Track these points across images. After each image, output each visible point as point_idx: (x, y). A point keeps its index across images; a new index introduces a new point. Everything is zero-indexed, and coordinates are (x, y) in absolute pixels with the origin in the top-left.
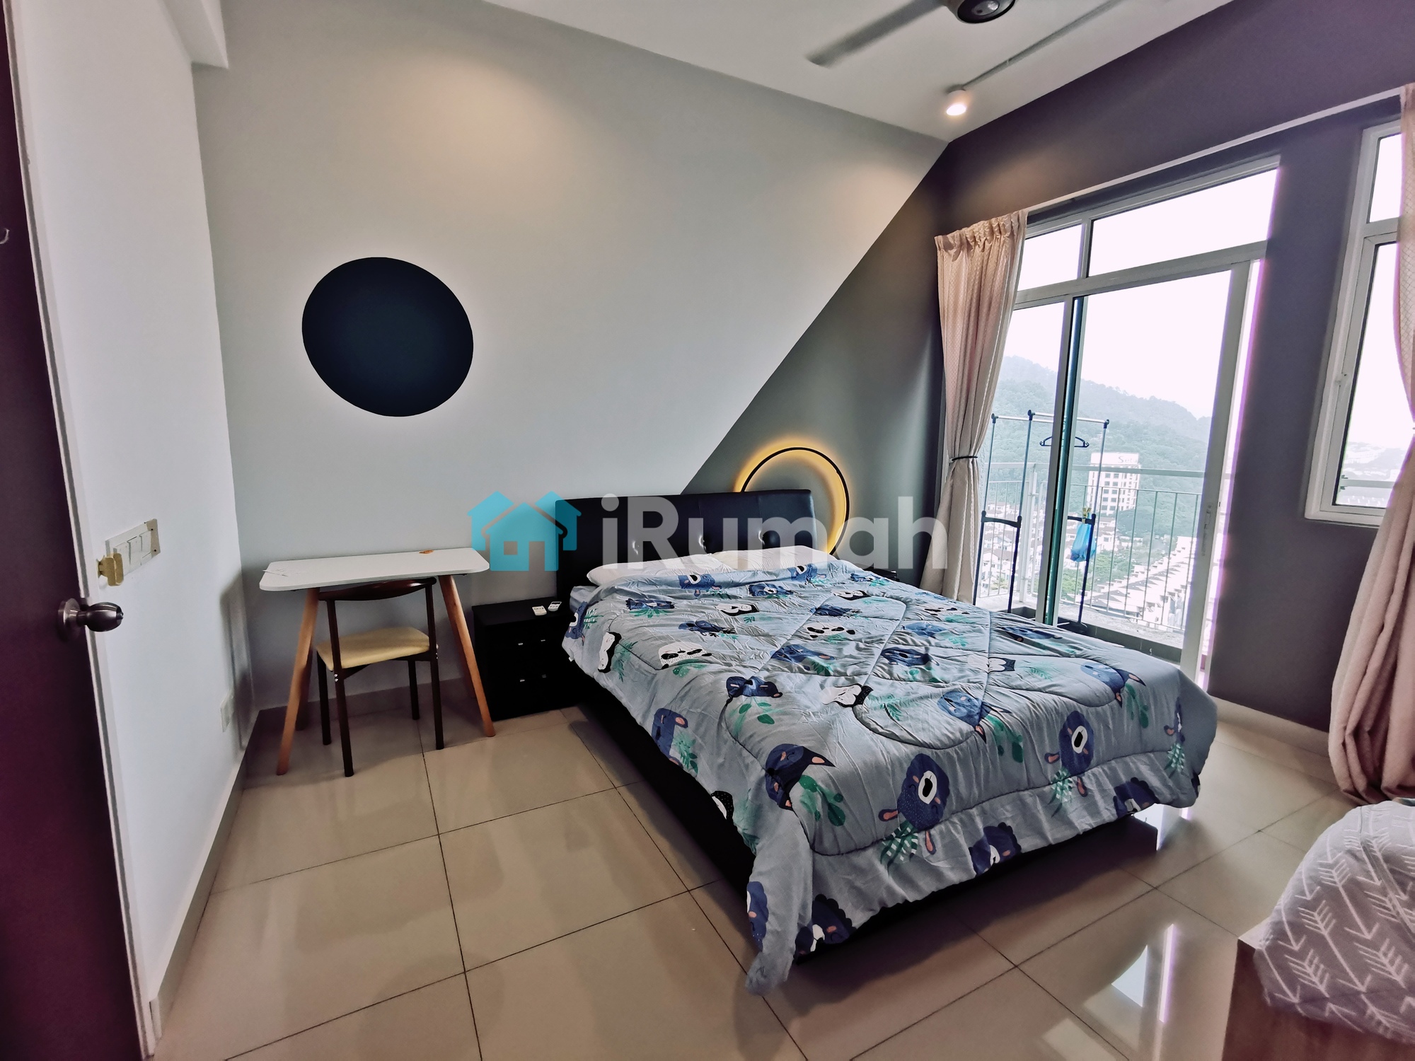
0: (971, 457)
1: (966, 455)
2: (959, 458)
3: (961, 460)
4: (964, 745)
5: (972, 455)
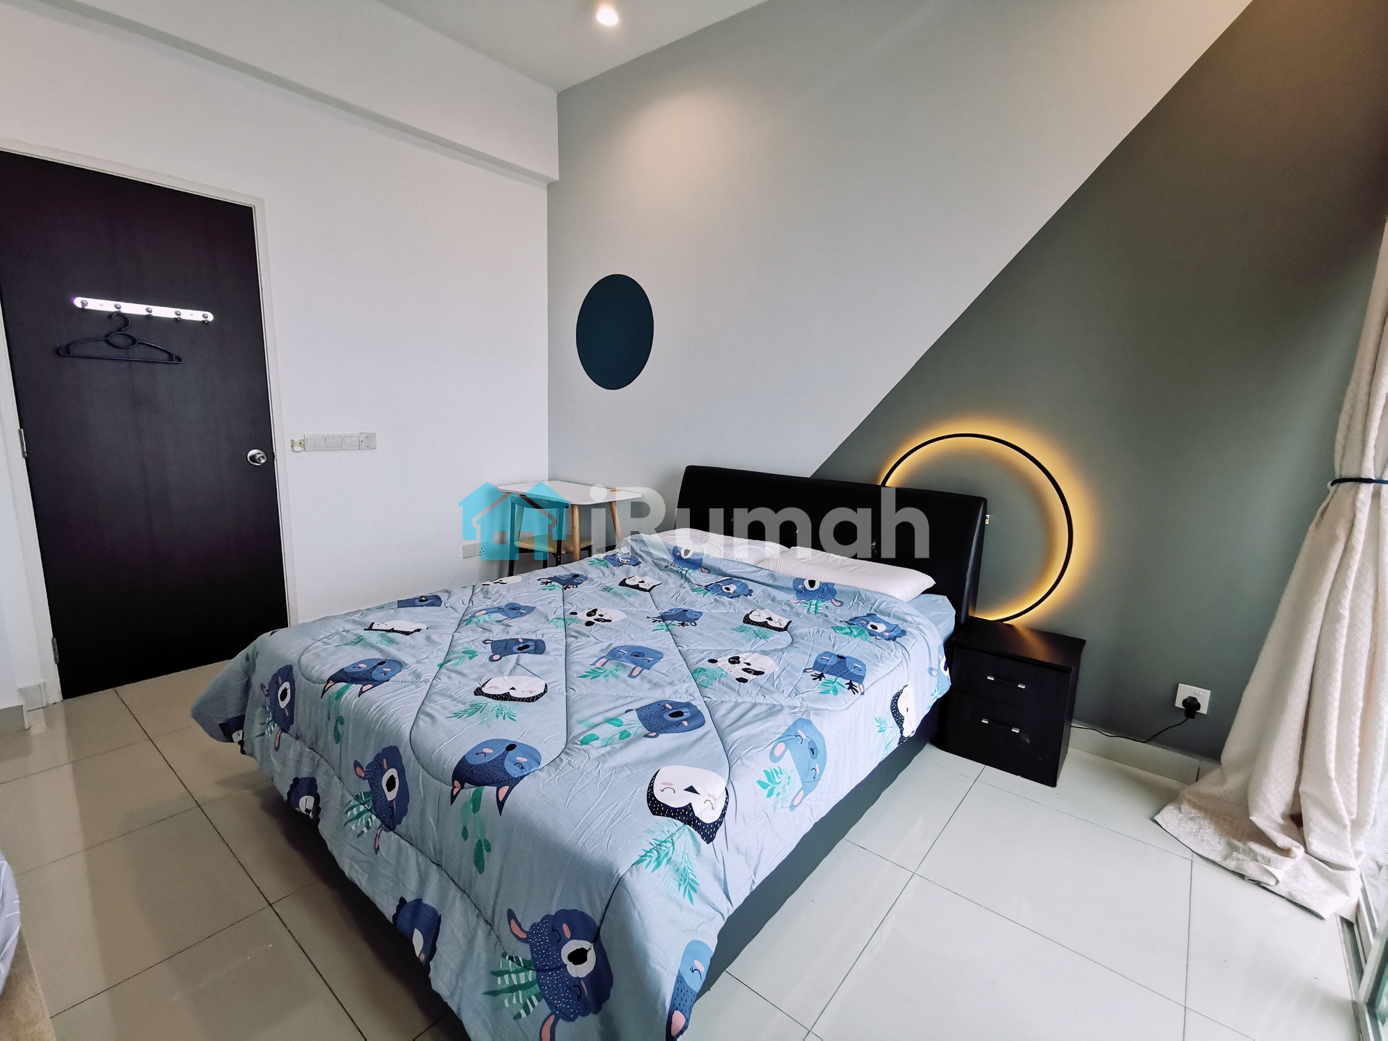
2: (1344, 480)
3: (1345, 486)
5: (1371, 473)
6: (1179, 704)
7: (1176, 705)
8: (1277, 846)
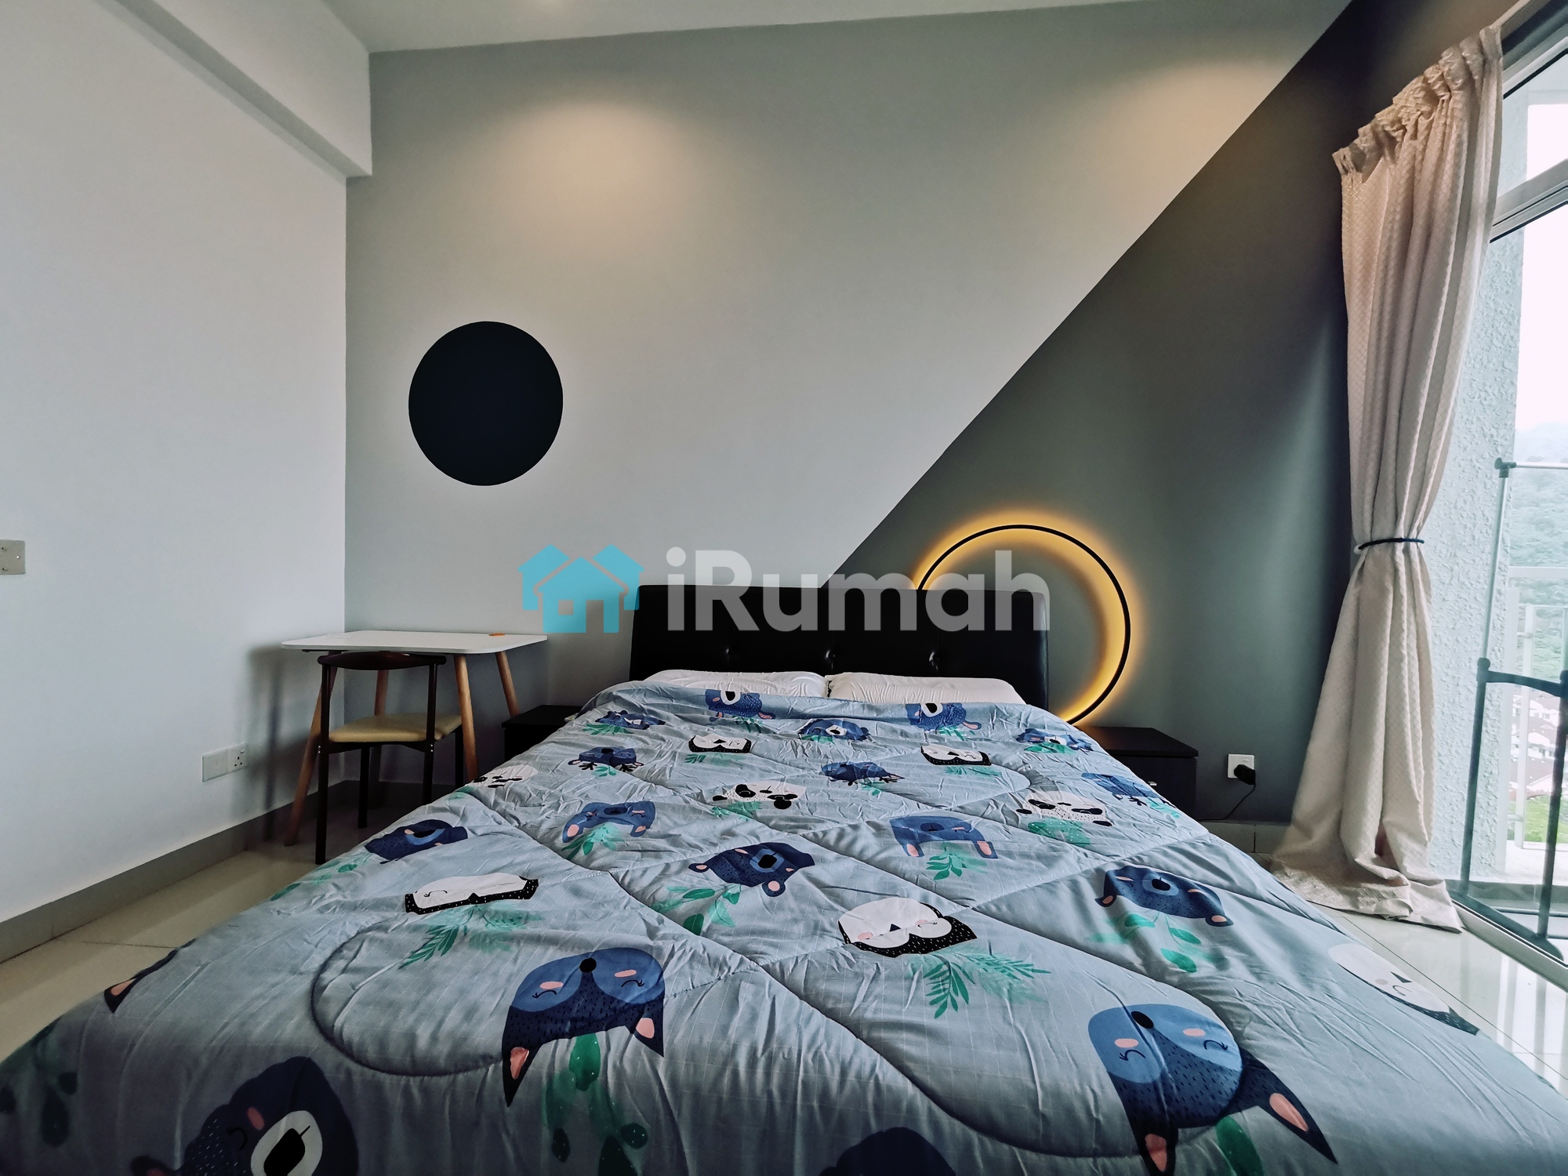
0: (1400, 540)
1: (1386, 535)
2: (1372, 543)
3: (1376, 548)
4: (444, 1081)
5: (1402, 534)
6: (1231, 774)
7: (1229, 777)
8: (1384, 879)
